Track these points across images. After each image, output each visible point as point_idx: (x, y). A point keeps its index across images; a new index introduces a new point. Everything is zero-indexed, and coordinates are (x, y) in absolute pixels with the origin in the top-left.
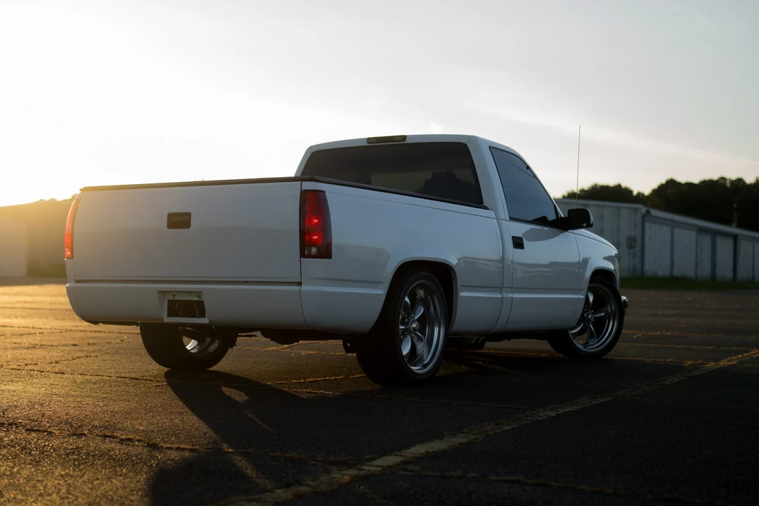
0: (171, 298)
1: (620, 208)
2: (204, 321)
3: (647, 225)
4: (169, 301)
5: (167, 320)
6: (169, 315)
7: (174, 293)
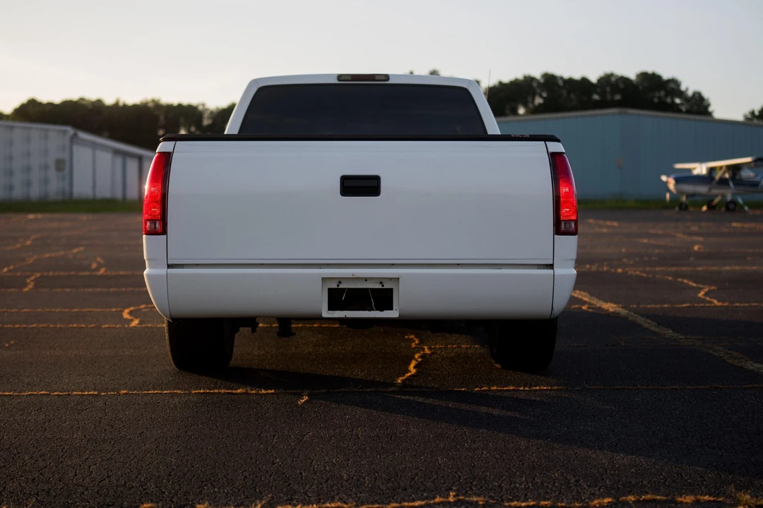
0: (334, 286)
1: (47, 130)
2: (393, 314)
3: (75, 148)
4: (330, 290)
5: (326, 314)
6: (331, 308)
7: (340, 280)
